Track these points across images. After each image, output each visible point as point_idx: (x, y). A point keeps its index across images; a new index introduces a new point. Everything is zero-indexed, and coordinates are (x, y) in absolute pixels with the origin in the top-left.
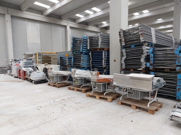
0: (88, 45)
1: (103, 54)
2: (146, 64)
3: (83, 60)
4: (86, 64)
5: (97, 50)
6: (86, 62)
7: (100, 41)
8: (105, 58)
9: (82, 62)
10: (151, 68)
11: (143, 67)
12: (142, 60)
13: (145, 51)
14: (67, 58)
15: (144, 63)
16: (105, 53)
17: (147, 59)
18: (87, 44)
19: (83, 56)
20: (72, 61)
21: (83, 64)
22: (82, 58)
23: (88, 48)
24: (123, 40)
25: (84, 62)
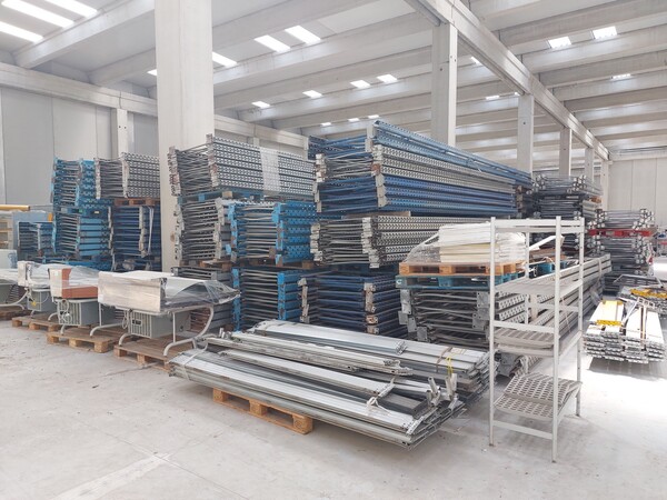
0: (98, 187)
1: (141, 216)
2: (224, 249)
3: (83, 234)
4: (98, 246)
5: (128, 204)
6: (98, 240)
7: (125, 177)
8: (148, 228)
9: (78, 240)
10: (234, 258)
11: (218, 255)
12: (216, 237)
13: (221, 212)
14: (39, 226)
15: (220, 245)
16: (147, 214)
17: (226, 234)
18: (93, 184)
19: (83, 221)
20: (54, 238)
21: (82, 247)
22: (79, 228)
23: (98, 198)
24: (177, 177)
25: (87, 241)
